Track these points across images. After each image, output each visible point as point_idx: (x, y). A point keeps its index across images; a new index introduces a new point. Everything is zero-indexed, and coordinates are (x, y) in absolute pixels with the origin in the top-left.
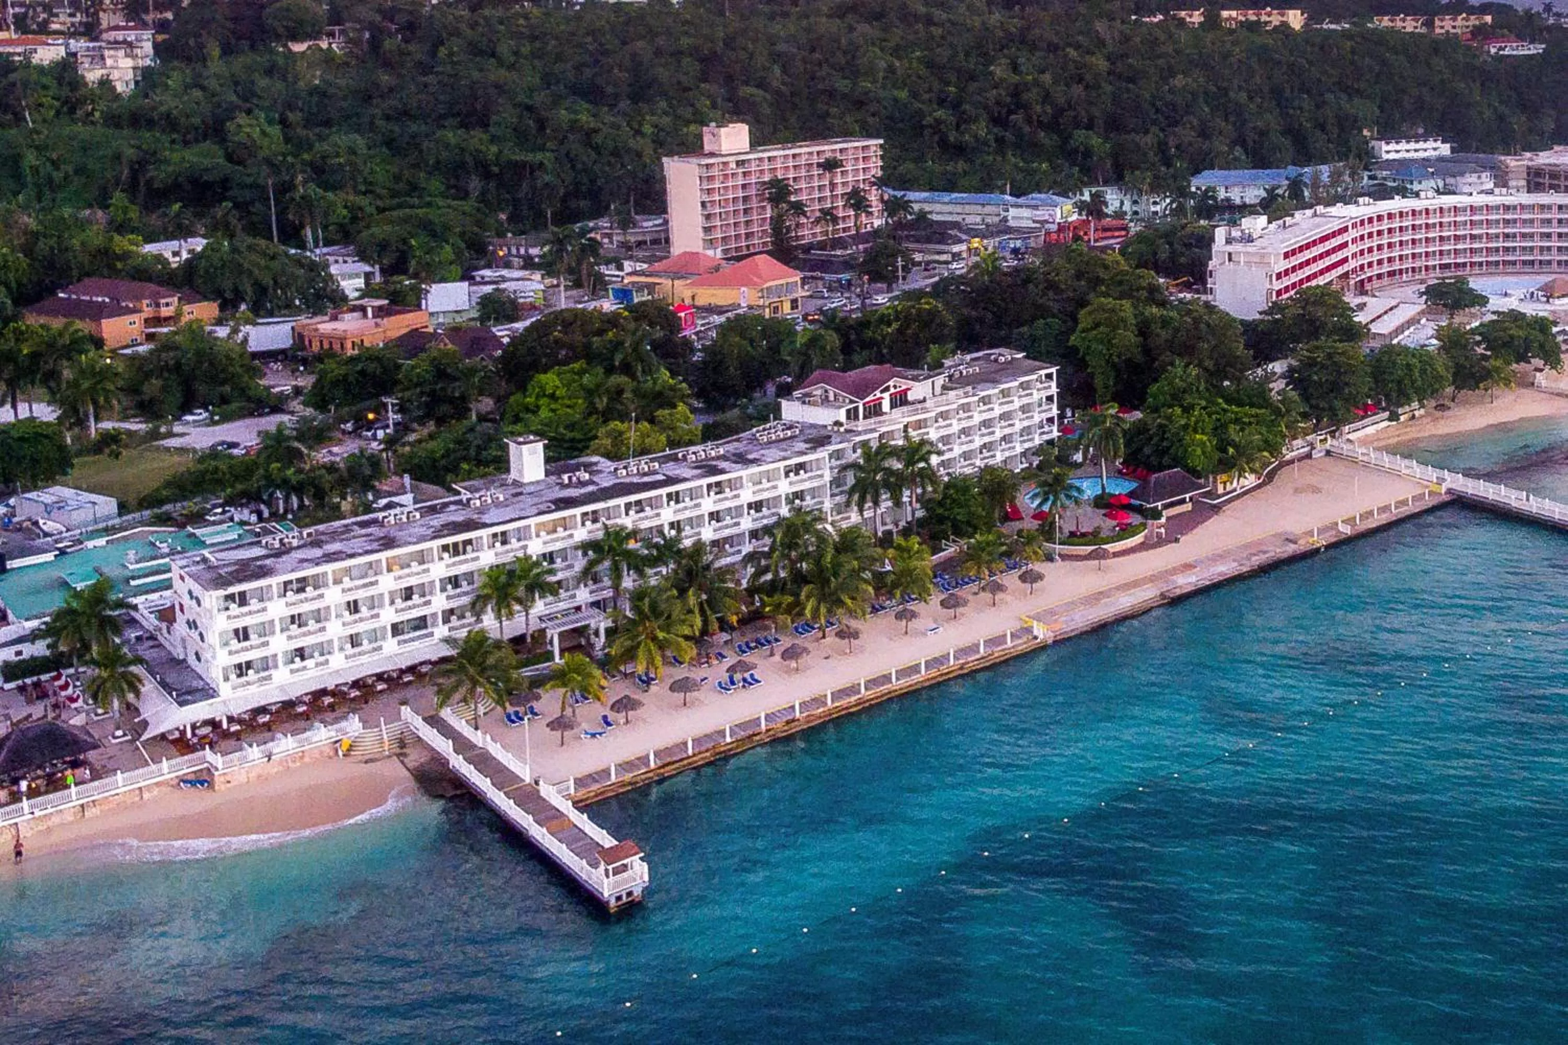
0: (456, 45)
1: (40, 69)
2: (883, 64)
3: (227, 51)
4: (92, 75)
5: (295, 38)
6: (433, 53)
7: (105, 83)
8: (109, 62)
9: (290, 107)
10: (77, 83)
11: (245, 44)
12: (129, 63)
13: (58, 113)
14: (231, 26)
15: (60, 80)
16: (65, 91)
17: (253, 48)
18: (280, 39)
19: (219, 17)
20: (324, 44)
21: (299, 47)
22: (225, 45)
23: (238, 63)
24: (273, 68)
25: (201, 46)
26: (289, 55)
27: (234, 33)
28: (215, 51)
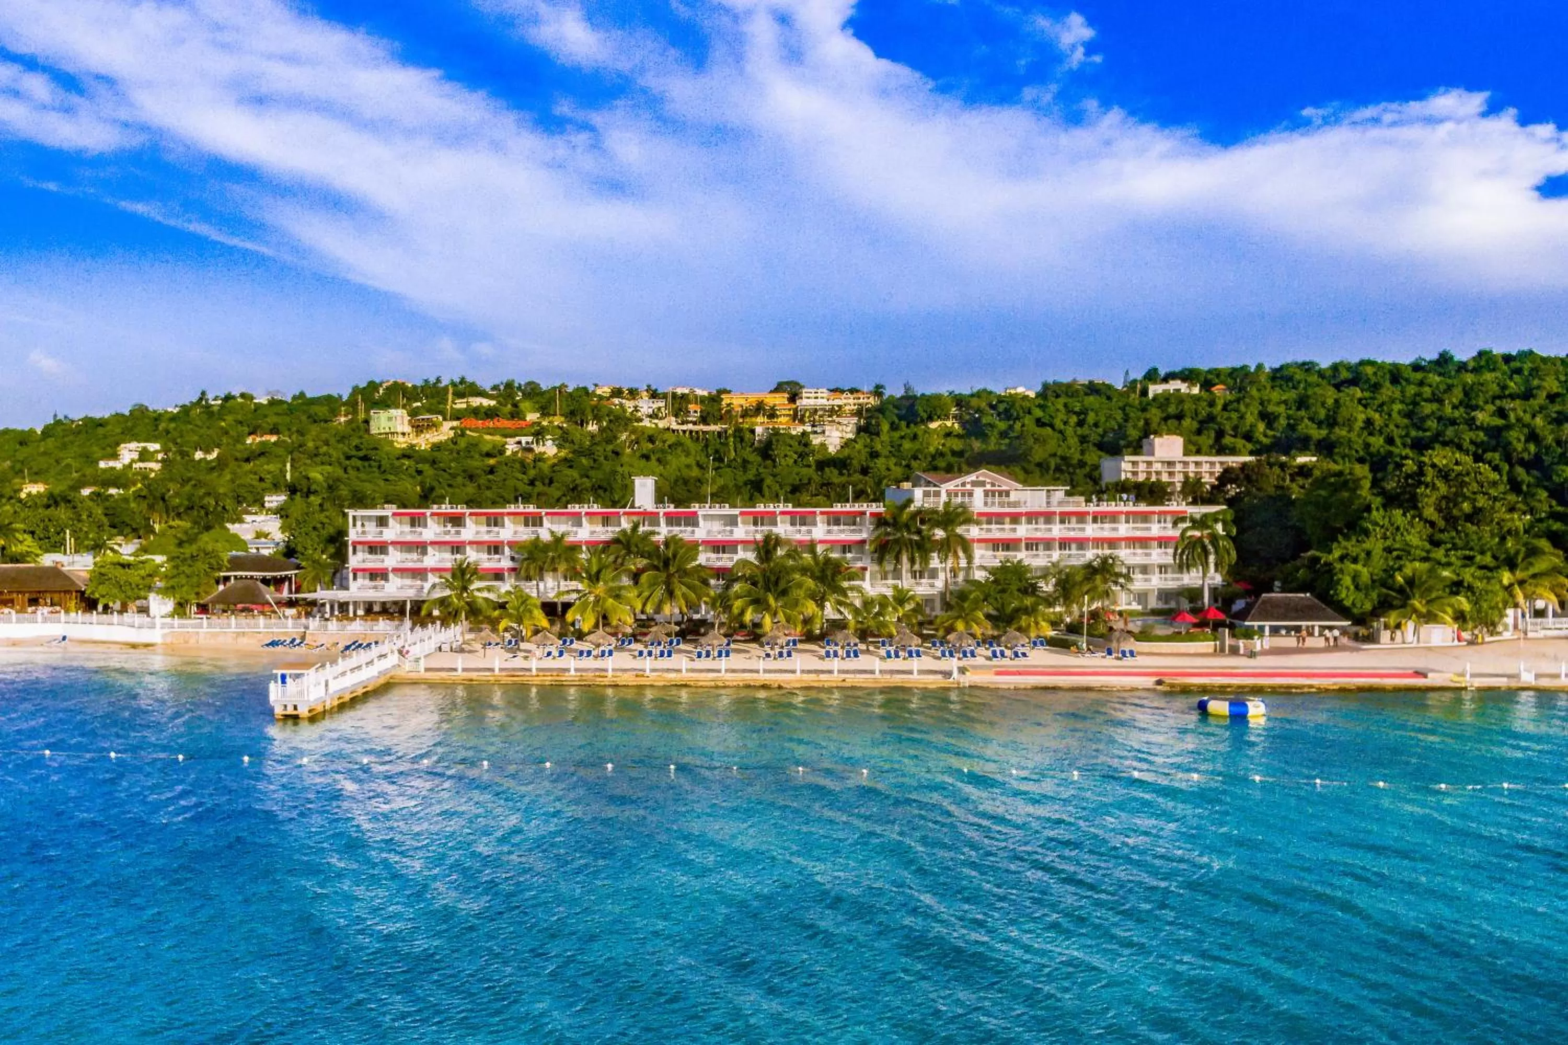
1: (792, 437)
3: (894, 427)
4: (816, 441)
5: (930, 419)
7: (823, 445)
8: (827, 433)
10: (806, 445)
11: (903, 424)
12: (839, 434)
13: (795, 462)
14: (896, 411)
15: (800, 443)
16: (801, 449)
17: (908, 426)
18: (922, 421)
19: (891, 407)
20: (949, 424)
21: (933, 425)
22: (892, 424)
23: (896, 435)
24: (915, 437)
25: (878, 425)
26: (927, 431)
27: (897, 415)
28: (885, 427)
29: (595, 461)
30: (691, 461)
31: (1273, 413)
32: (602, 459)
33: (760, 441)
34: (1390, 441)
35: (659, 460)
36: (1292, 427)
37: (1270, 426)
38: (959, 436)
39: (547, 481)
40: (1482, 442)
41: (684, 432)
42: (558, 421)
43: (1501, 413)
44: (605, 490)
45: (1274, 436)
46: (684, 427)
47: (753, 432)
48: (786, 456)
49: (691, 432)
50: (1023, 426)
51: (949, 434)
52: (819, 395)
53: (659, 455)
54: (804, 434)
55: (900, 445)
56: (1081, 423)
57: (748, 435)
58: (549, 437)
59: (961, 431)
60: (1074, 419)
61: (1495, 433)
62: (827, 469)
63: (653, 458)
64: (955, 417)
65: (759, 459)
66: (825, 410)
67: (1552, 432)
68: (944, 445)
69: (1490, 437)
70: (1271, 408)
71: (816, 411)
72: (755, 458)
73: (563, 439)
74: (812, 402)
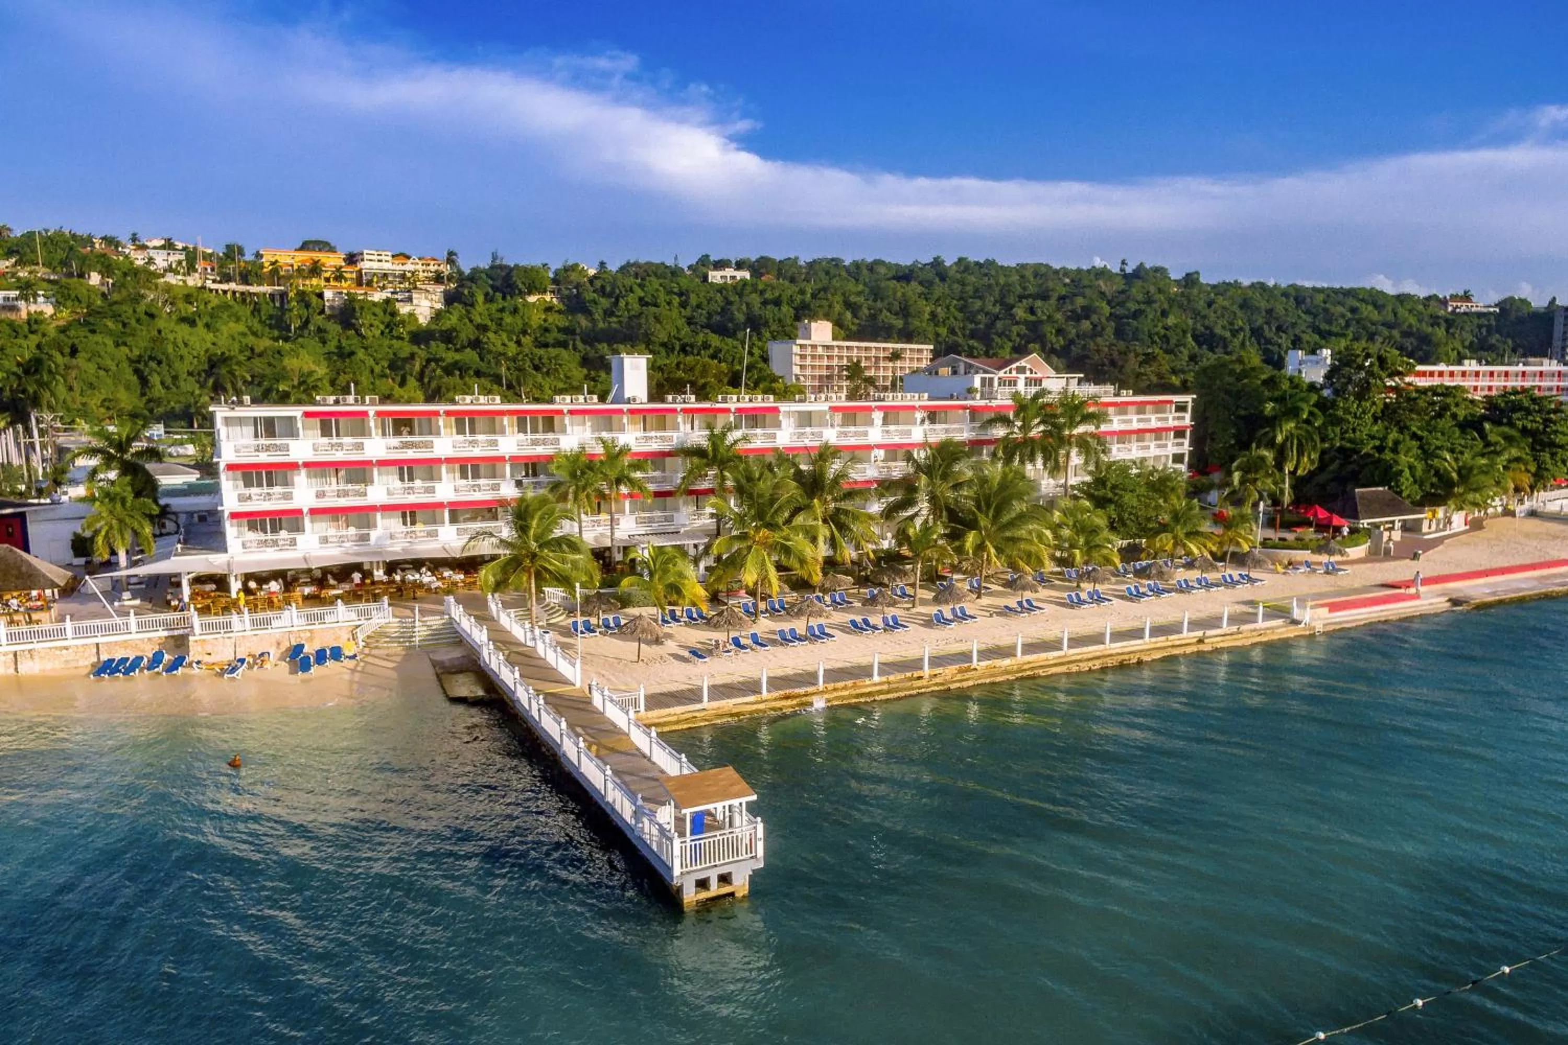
0: (632, 298)
1: (375, 304)
2: (928, 309)
3: (489, 299)
4: (404, 309)
5: (530, 293)
6: (616, 303)
7: (412, 315)
8: (415, 301)
9: (524, 333)
10: (394, 314)
11: (499, 295)
12: (428, 303)
13: (382, 333)
14: (491, 282)
15: (385, 312)
16: (387, 319)
17: (504, 298)
18: (521, 293)
19: (484, 276)
20: (548, 297)
21: (532, 299)
22: (486, 295)
23: (494, 307)
24: (515, 311)
25: (472, 295)
26: (526, 304)
27: (492, 287)
28: (480, 298)
29: (125, 325)
30: (241, 328)
31: (855, 303)
32: (133, 322)
33: (332, 307)
34: (952, 331)
35: (207, 326)
36: (873, 317)
37: (855, 315)
38: (560, 312)
39: (67, 350)
40: (1025, 335)
41: (225, 292)
42: (42, 271)
43: (1032, 311)
44: (159, 363)
45: (859, 325)
46: (225, 287)
47: (320, 296)
48: (371, 325)
49: (234, 293)
50: (627, 304)
51: (549, 309)
52: (383, 258)
53: (206, 319)
54: (387, 301)
55: (501, 319)
56: (683, 305)
57: (314, 300)
58: (41, 293)
59: (562, 307)
60: (676, 300)
61: (1034, 327)
62: (432, 343)
63: (200, 324)
64: (553, 292)
65: (338, 328)
66: (395, 276)
67: (1074, 327)
68: (545, 320)
69: (1030, 330)
70: (853, 299)
71: (385, 275)
72: (334, 329)
73: (62, 295)
74: (375, 265)
